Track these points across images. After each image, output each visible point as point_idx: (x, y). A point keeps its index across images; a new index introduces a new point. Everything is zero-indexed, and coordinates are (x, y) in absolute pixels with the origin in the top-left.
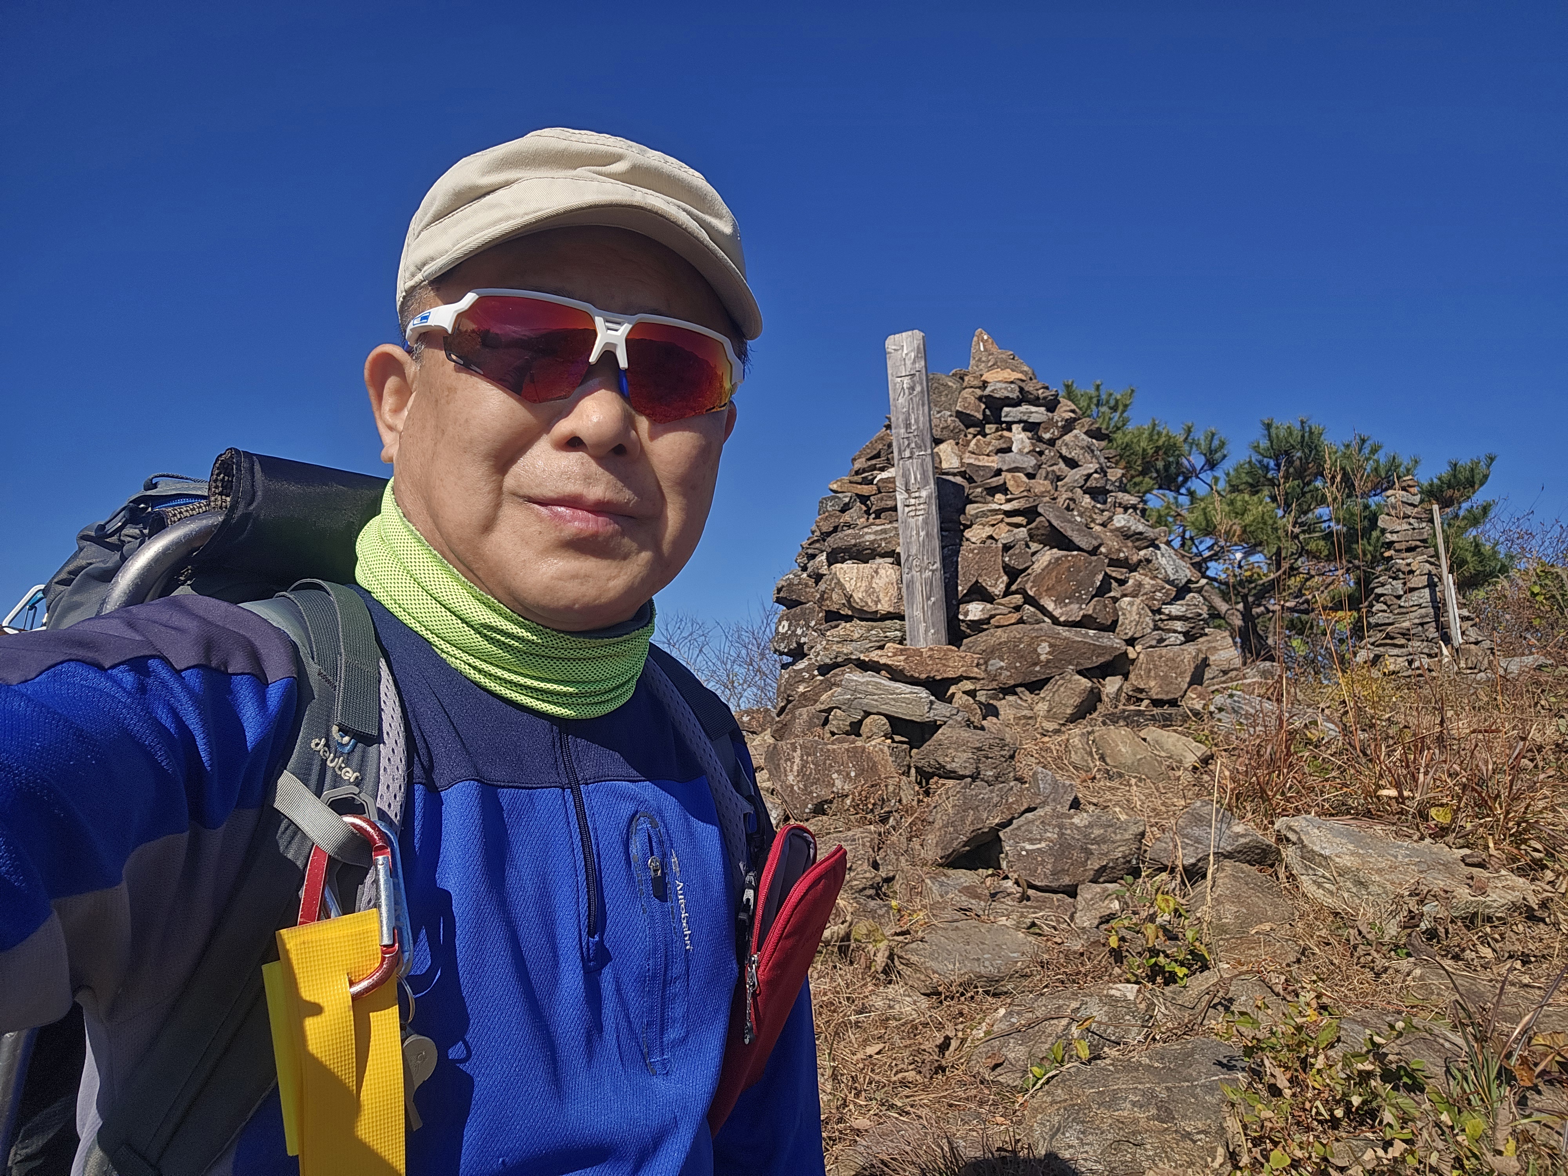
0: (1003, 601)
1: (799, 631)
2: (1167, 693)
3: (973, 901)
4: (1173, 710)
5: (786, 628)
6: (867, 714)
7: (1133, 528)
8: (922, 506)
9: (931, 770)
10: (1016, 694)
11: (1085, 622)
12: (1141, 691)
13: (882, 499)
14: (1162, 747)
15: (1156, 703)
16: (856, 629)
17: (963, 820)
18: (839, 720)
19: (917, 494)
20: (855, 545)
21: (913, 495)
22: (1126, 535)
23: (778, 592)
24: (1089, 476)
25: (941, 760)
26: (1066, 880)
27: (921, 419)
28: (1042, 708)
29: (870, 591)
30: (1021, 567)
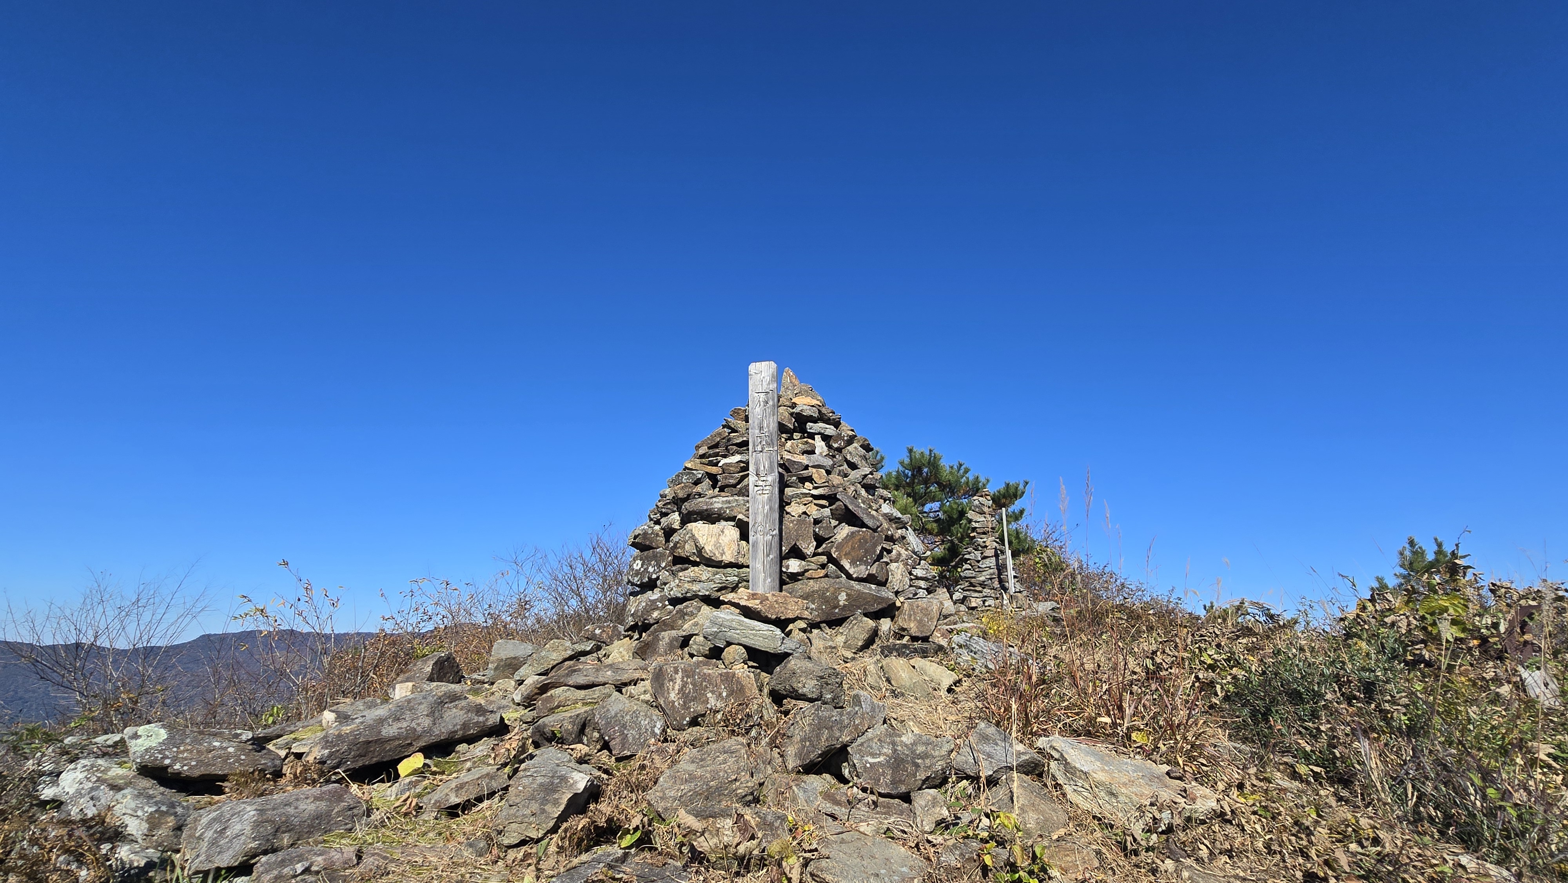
0: (813, 559)
1: (651, 569)
2: (922, 632)
3: (836, 808)
4: (925, 645)
5: (640, 566)
6: (729, 644)
7: (894, 515)
8: (767, 488)
9: (785, 693)
10: (820, 628)
11: (870, 579)
12: (904, 629)
13: (726, 478)
14: (926, 673)
15: (914, 639)
16: (703, 572)
17: (818, 737)
18: (698, 643)
19: (764, 478)
20: (706, 510)
21: (762, 479)
22: (891, 519)
23: (635, 539)
24: (866, 476)
25: (795, 685)
26: (903, 789)
27: (772, 424)
28: (840, 640)
29: (717, 545)
30: (826, 537)
